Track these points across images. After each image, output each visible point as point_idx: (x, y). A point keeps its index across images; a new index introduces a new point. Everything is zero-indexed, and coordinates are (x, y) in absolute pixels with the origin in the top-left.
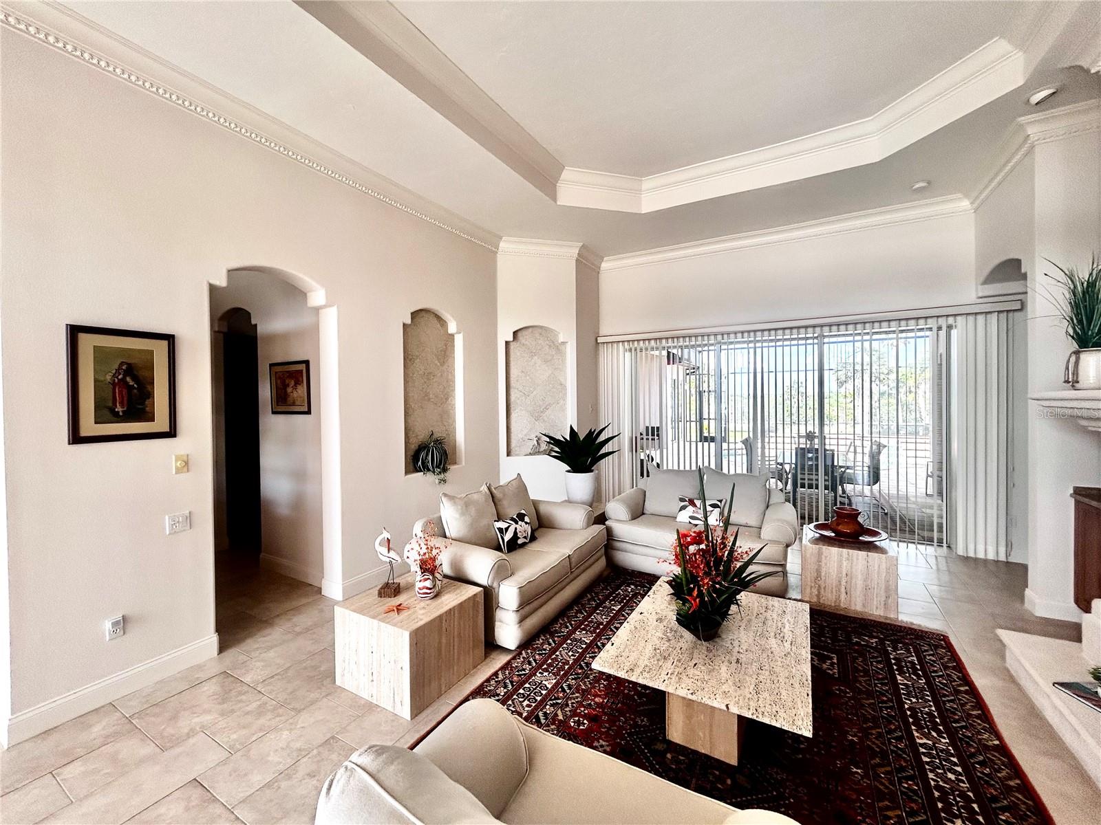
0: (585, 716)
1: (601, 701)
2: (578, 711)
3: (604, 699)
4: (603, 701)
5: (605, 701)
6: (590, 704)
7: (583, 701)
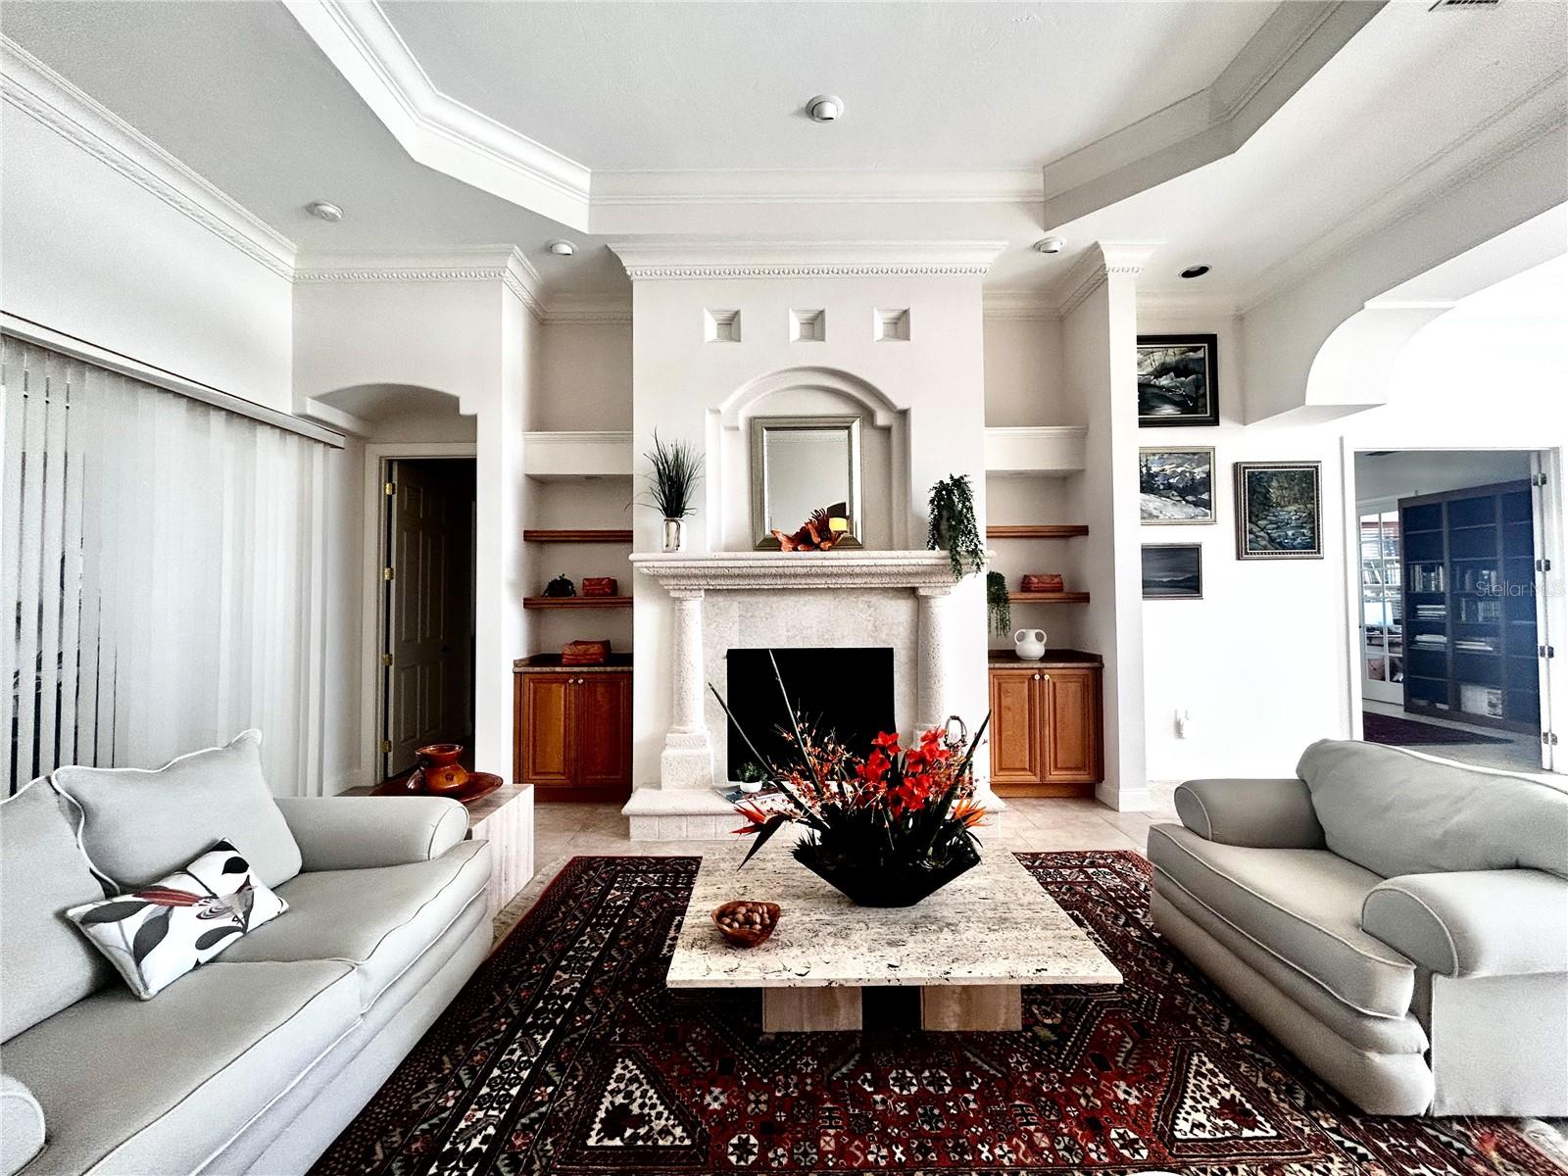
0: (1107, 1143)
1: (1039, 1135)
2: (1106, 1160)
3: (1030, 1134)
4: (1036, 1130)
5: (1032, 1128)
6: (1067, 1148)
7: (1074, 1164)
